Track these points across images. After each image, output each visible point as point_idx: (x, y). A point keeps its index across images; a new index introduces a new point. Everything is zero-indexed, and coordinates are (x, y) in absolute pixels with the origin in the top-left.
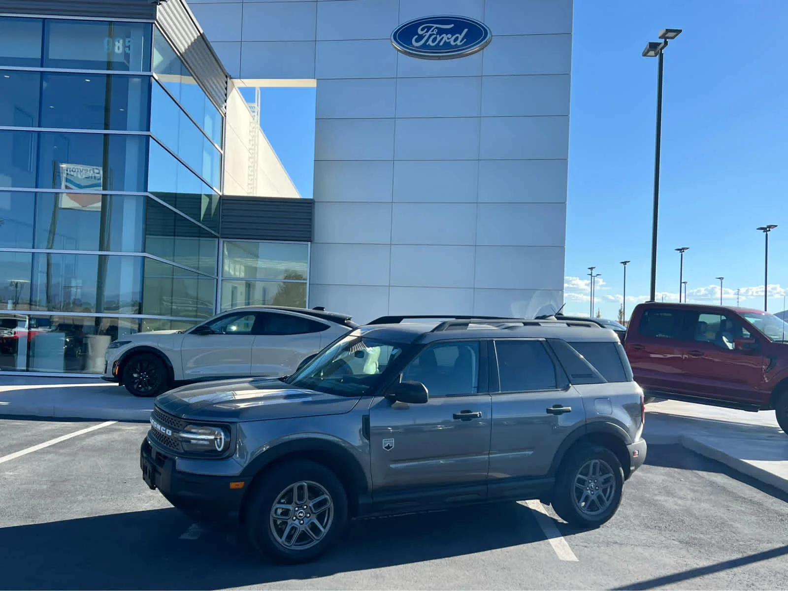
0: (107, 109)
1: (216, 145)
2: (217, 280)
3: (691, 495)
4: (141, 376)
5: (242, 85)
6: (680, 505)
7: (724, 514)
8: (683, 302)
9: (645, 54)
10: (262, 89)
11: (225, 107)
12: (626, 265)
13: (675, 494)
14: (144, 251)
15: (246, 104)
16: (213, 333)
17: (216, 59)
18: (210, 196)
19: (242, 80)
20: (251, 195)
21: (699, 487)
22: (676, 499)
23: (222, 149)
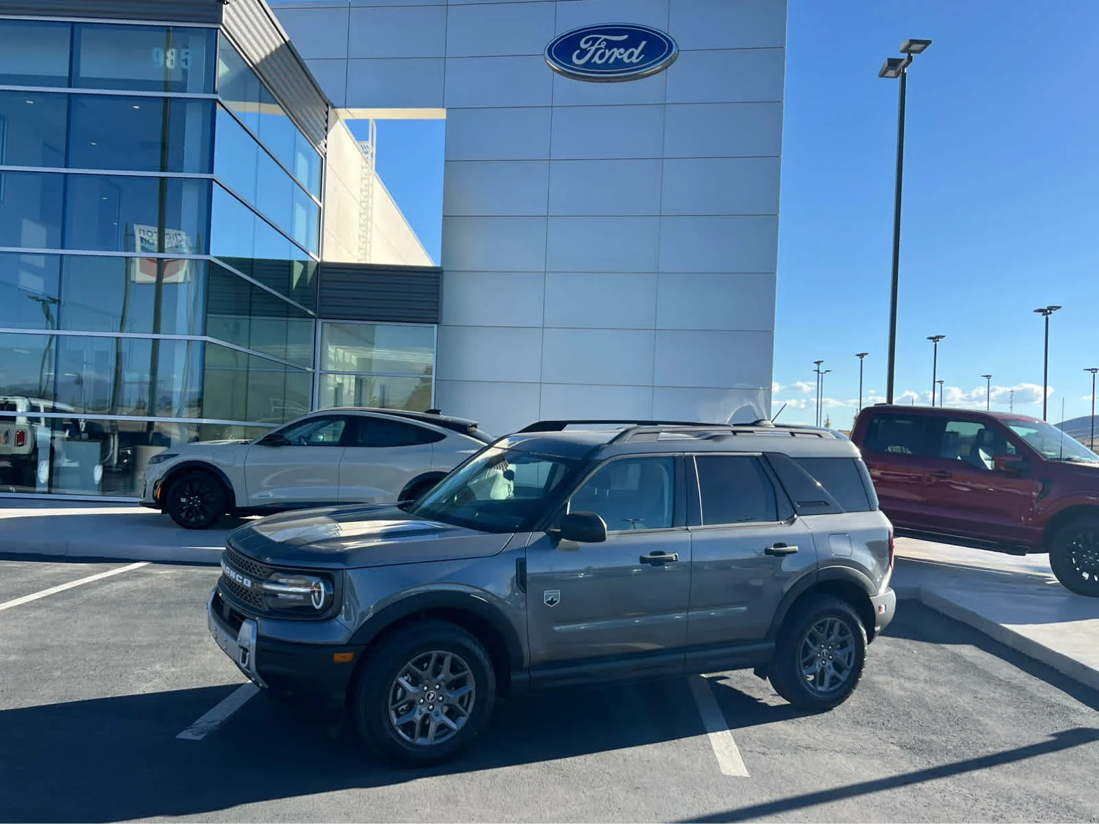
0: (164, 147)
1: (313, 197)
2: (314, 373)
3: (924, 674)
4: (191, 501)
5: (349, 117)
6: (905, 690)
7: (968, 703)
8: (937, 406)
9: (882, 75)
10: (378, 122)
11: (326, 146)
12: (863, 359)
13: (903, 674)
14: (204, 334)
15: (356, 143)
16: (289, 444)
17: (311, 81)
18: (305, 263)
19: (349, 109)
20: (363, 262)
21: (937, 662)
22: (902, 681)
23: (321, 201)
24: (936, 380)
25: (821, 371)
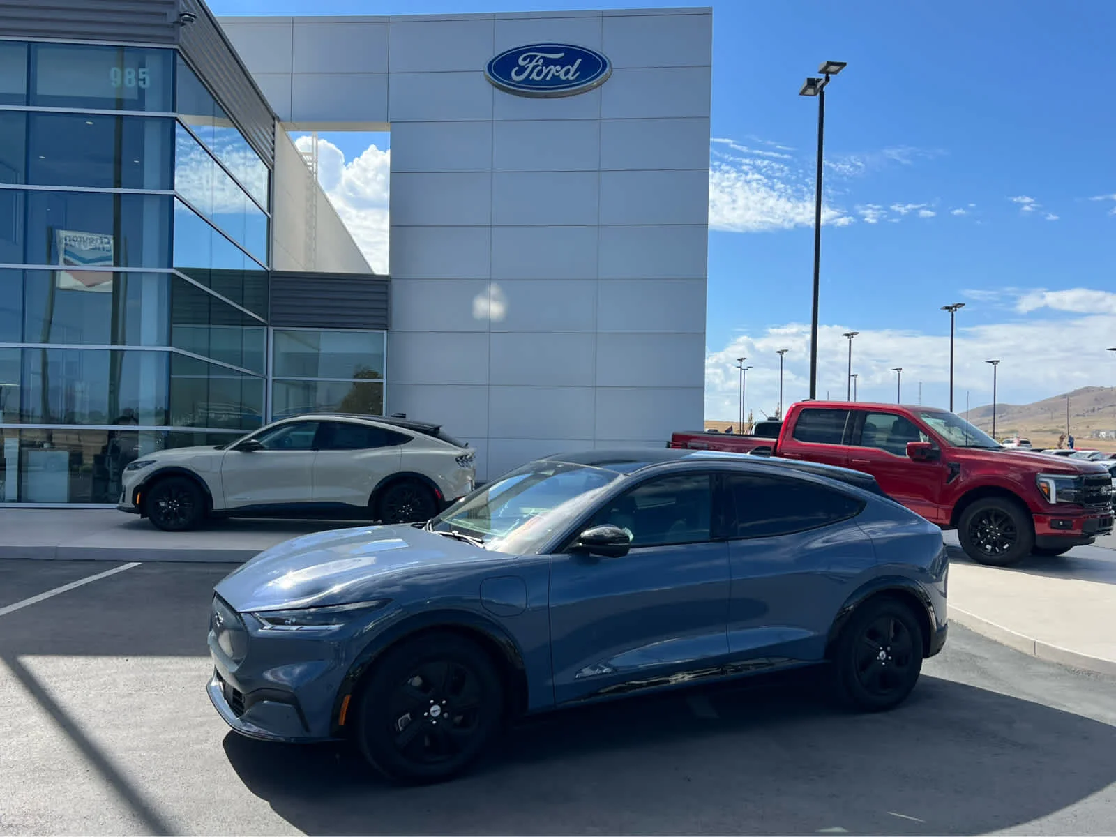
0: (118, 161)
2: (267, 380)
4: (170, 505)
9: (802, 93)
11: (273, 158)
12: (783, 355)
14: (170, 345)
17: (259, 96)
18: (255, 273)
19: (294, 122)
20: (309, 271)
23: (269, 212)
24: (851, 374)
25: (743, 368)
